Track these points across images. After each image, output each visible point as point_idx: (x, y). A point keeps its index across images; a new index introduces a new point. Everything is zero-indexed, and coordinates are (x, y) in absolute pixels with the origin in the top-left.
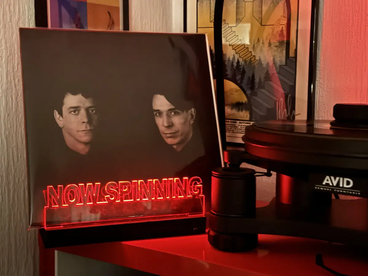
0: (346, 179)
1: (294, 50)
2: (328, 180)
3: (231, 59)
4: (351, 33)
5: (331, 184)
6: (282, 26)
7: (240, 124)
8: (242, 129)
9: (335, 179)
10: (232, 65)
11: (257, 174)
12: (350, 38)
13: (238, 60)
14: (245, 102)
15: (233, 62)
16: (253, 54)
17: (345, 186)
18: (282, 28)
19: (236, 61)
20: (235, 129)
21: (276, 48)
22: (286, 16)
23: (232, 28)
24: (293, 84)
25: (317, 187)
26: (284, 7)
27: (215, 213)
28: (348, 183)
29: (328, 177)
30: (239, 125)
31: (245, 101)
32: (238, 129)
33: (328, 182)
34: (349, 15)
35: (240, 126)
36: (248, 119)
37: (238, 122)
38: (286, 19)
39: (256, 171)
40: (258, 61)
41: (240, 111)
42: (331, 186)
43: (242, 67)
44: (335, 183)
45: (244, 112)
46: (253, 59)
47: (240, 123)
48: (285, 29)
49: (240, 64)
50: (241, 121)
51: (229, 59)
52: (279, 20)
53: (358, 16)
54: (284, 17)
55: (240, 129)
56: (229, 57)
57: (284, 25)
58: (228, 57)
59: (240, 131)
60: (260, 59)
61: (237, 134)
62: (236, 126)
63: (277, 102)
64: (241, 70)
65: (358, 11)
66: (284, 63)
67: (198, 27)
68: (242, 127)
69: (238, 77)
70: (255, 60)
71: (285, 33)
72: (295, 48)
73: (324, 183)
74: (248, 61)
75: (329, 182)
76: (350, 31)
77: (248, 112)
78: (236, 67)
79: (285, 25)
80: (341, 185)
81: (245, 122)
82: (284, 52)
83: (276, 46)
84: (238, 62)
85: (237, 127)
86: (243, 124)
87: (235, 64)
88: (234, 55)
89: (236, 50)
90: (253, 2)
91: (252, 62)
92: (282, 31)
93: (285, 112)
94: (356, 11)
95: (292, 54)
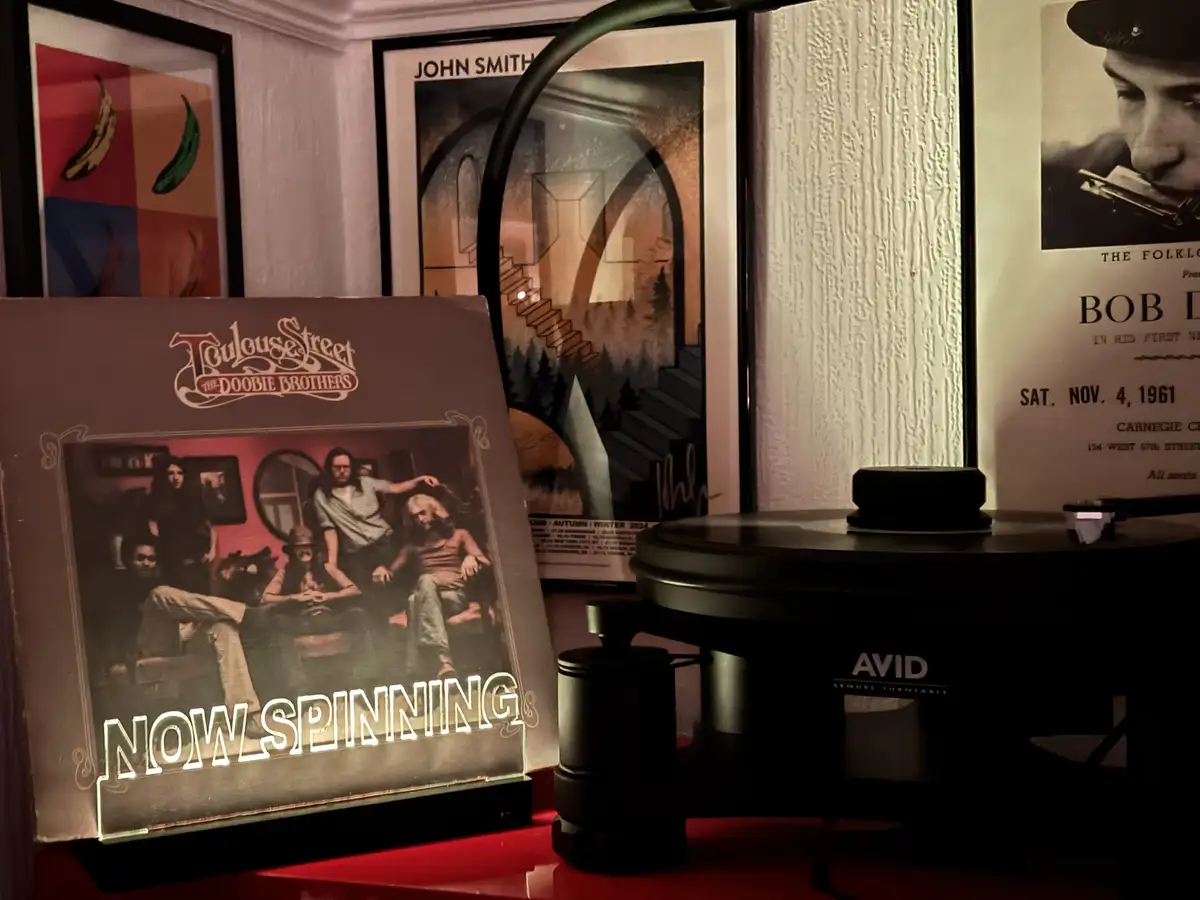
0: (909, 659)
1: (696, 326)
2: (864, 664)
3: (524, 352)
4: (839, 281)
5: (873, 674)
6: (660, 265)
7: (558, 527)
8: (562, 541)
9: (882, 660)
10: (528, 368)
11: (676, 661)
12: (837, 296)
13: (544, 355)
14: (570, 467)
15: (529, 361)
16: (586, 337)
17: (909, 675)
18: (662, 269)
19: (539, 357)
20: (544, 541)
21: (647, 323)
22: (671, 239)
23: (522, 269)
24: (698, 416)
25: (838, 683)
26: (664, 216)
27: (569, 771)
28: (916, 668)
29: (864, 657)
30: (554, 530)
31: (568, 465)
32: (551, 541)
33: (863, 669)
34: (833, 237)
35: (556, 534)
36: (580, 513)
37: (553, 521)
38: (672, 246)
39: (670, 652)
40: (599, 357)
41: (555, 491)
42: (873, 678)
43: (554, 372)
44: (883, 671)
45: (566, 493)
46: (585, 352)
47: (556, 523)
48: (668, 271)
49: (551, 364)
50: (558, 520)
51: (518, 350)
52: (652, 250)
53: (856, 241)
54: (667, 242)
55: (556, 541)
56: (518, 347)
57: (666, 261)
58: (513, 347)
59: (557, 546)
60: (605, 350)
61: (548, 554)
62: (546, 533)
63: (658, 465)
64: (555, 380)
65: (854, 228)
66: (671, 361)
67: (426, 264)
68: (564, 534)
69: (546, 401)
70: (591, 352)
71: (670, 282)
72: (699, 321)
73: (855, 672)
74: (573, 356)
75: (869, 668)
76: (836, 278)
77: (578, 495)
78: (539, 373)
79: (670, 262)
80: (899, 675)
81: (572, 520)
82: (671, 331)
83: (648, 318)
84: (545, 359)
85: (548, 536)
86: (564, 528)
87: (536, 367)
88: (531, 342)
89: (536, 327)
90: (580, 200)
91: (585, 360)
92: (662, 276)
93: (680, 489)
94: (850, 228)
95: (691, 337)
